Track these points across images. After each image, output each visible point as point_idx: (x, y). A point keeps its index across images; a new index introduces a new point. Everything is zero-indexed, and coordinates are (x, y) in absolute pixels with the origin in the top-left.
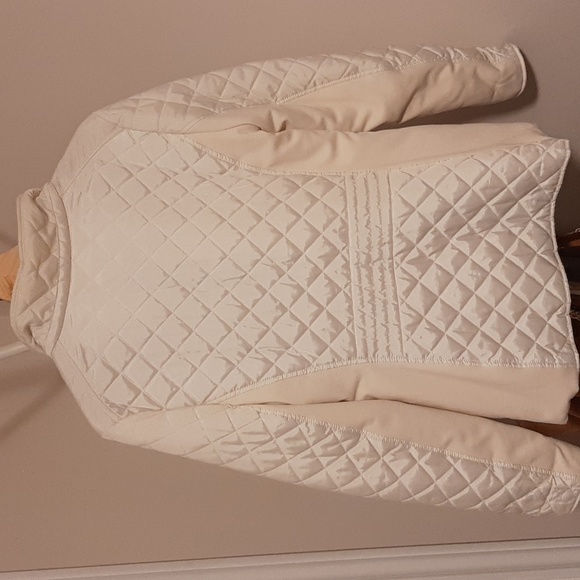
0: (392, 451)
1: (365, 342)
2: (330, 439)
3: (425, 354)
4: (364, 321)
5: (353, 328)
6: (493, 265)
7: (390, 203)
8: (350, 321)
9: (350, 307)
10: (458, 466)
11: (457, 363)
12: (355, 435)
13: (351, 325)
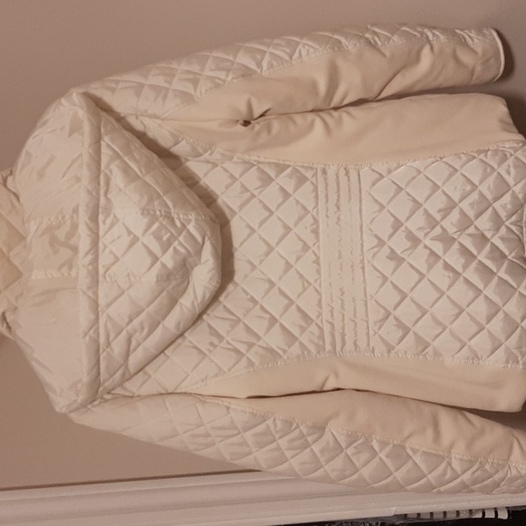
0: (355, 444)
1: (333, 336)
2: (296, 433)
3: (390, 348)
4: (332, 315)
5: (322, 322)
6: (465, 267)
7: (361, 202)
8: (320, 315)
9: (320, 301)
10: (417, 459)
11: (421, 357)
12: (320, 429)
13: (320, 319)
